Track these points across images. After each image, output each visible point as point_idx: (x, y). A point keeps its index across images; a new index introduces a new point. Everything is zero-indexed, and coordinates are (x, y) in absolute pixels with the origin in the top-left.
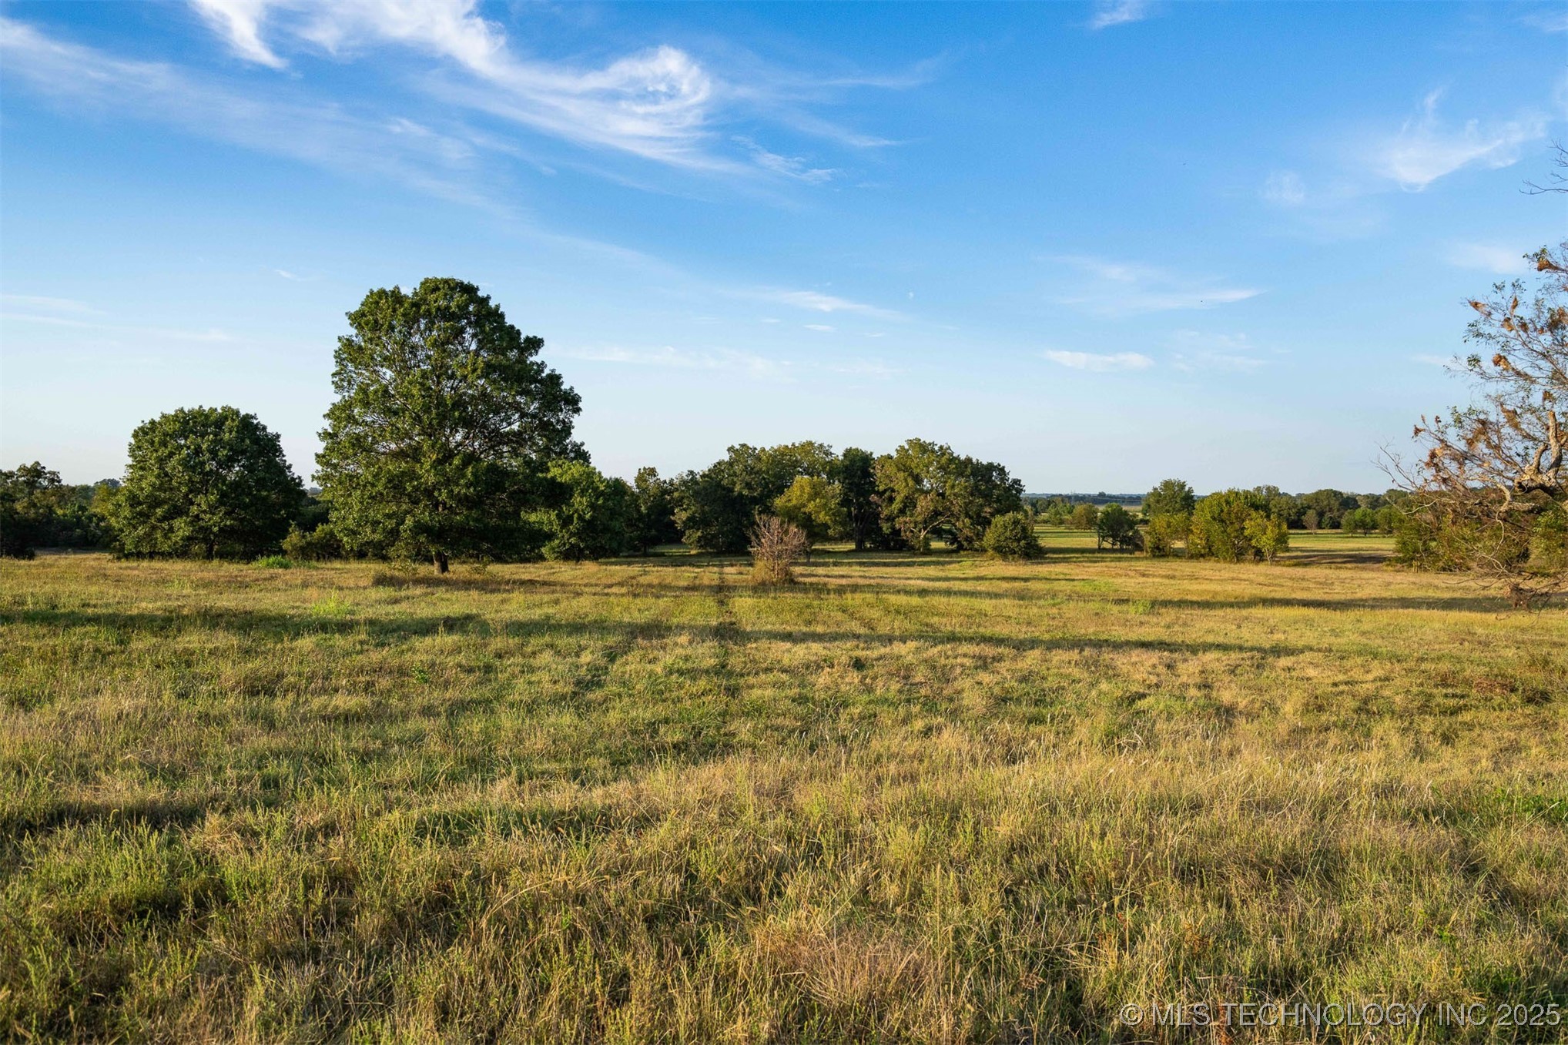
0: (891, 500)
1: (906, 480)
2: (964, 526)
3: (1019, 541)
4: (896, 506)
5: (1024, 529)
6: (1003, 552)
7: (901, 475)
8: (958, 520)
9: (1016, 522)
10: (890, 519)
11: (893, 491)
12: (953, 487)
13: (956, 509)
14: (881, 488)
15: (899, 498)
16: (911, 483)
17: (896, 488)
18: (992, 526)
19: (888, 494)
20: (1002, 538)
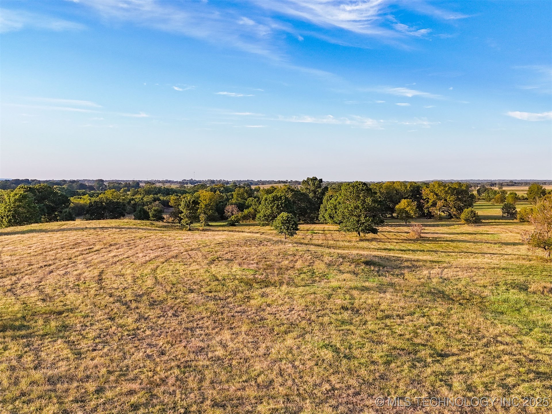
0: (428, 202)
1: (433, 196)
2: (453, 211)
3: (473, 218)
4: (430, 204)
5: (475, 214)
6: (468, 221)
7: (432, 194)
8: (451, 209)
9: (472, 212)
10: (428, 208)
11: (428, 199)
12: (450, 198)
13: (451, 206)
14: (424, 198)
15: (431, 201)
16: (435, 197)
17: (430, 198)
18: (464, 212)
19: (427, 199)
20: (467, 217)
